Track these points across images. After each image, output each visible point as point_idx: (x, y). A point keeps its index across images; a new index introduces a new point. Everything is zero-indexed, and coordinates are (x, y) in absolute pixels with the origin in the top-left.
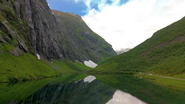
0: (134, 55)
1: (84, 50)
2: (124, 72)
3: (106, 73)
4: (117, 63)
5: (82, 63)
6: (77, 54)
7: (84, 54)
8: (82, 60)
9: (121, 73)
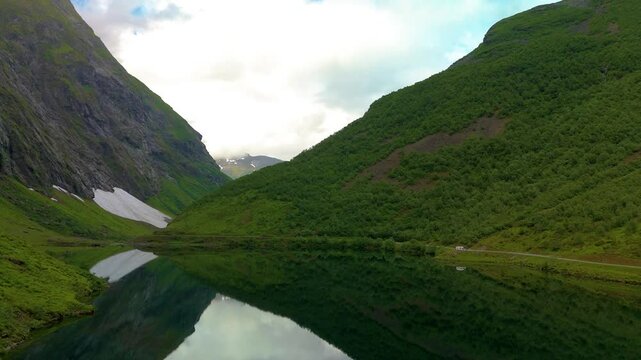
0: (332, 172)
1: (91, 144)
2: (332, 240)
3: (248, 246)
4: (281, 204)
5: (84, 197)
6: (59, 156)
7: (90, 161)
8: (84, 188)
9: (317, 246)
